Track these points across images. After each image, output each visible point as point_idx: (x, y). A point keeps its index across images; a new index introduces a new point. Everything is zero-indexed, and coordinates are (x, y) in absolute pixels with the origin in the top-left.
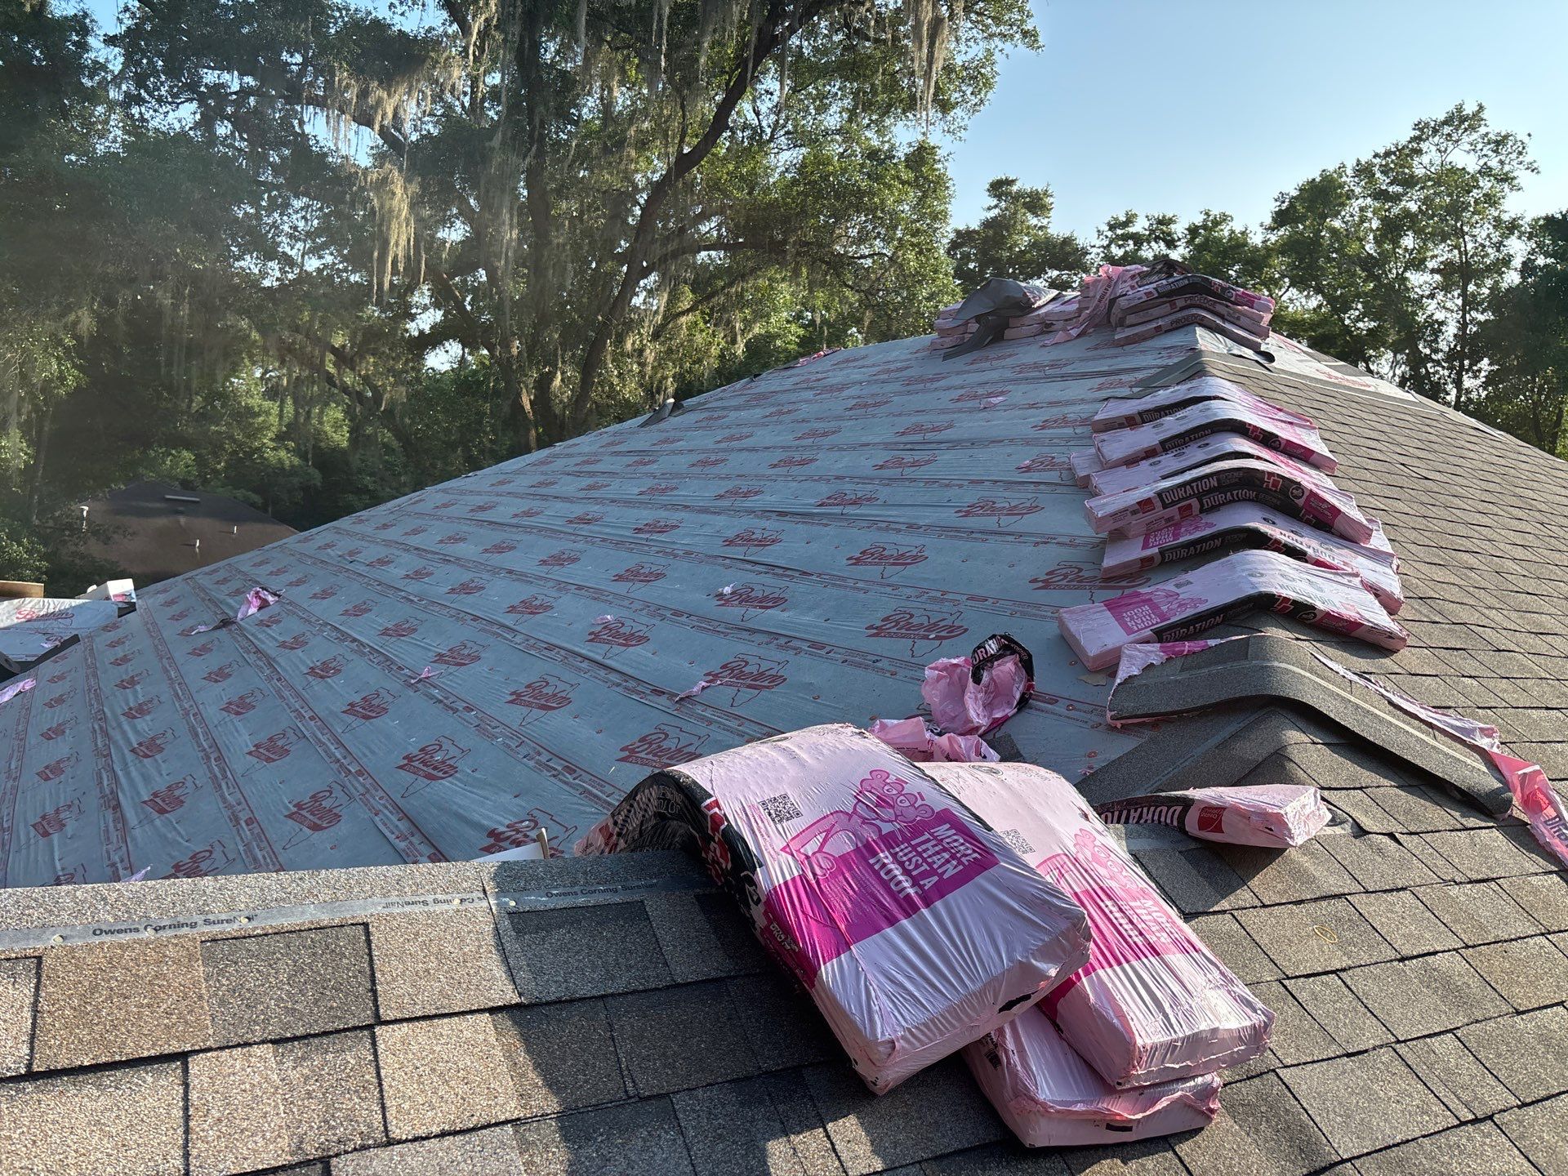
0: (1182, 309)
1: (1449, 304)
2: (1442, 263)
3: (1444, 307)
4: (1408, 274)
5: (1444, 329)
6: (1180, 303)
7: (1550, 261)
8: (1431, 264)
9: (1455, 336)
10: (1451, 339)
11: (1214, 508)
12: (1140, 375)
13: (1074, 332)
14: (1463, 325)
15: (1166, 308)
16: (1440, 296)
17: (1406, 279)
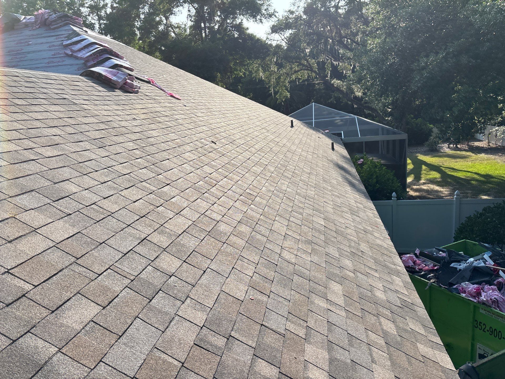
0: (64, 21)
1: (94, 18)
2: (89, 5)
3: (93, 19)
4: (80, 8)
5: (95, 25)
6: (63, 20)
7: (117, 5)
8: (86, 5)
9: (99, 28)
10: (98, 29)
11: (102, 55)
12: (65, 36)
13: (37, 27)
14: (100, 25)
15: (60, 21)
16: (91, 15)
17: (80, 10)
